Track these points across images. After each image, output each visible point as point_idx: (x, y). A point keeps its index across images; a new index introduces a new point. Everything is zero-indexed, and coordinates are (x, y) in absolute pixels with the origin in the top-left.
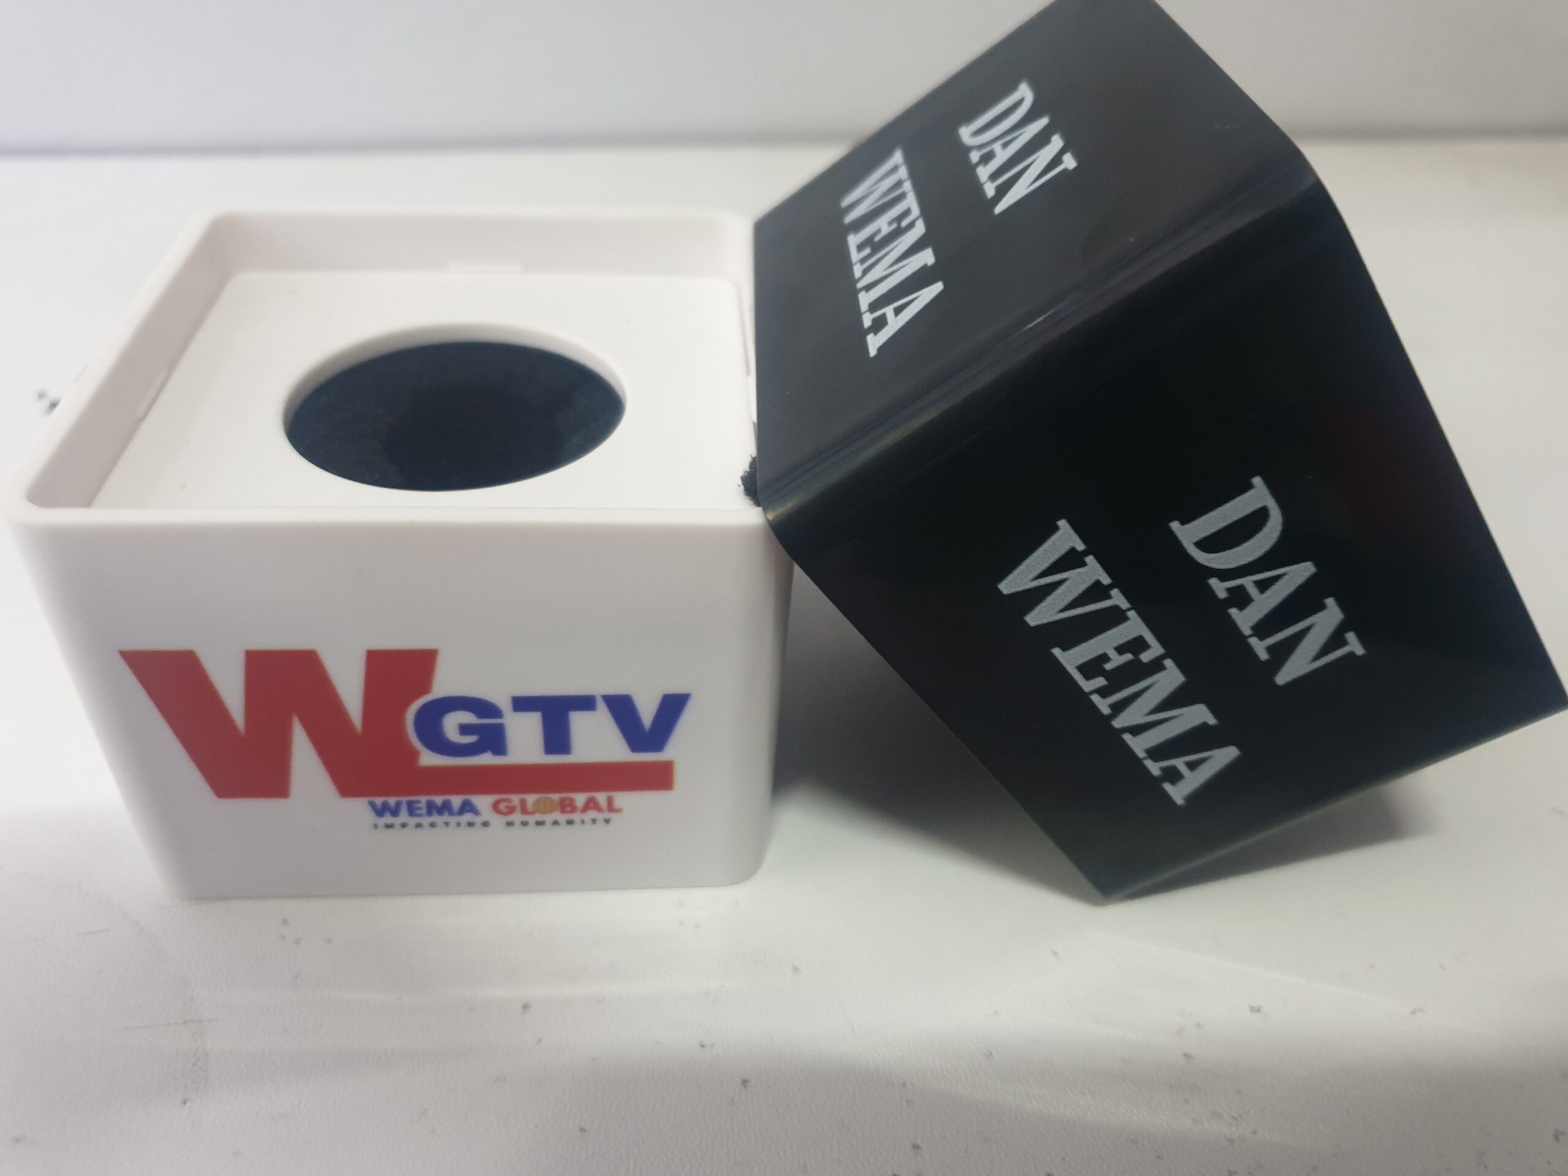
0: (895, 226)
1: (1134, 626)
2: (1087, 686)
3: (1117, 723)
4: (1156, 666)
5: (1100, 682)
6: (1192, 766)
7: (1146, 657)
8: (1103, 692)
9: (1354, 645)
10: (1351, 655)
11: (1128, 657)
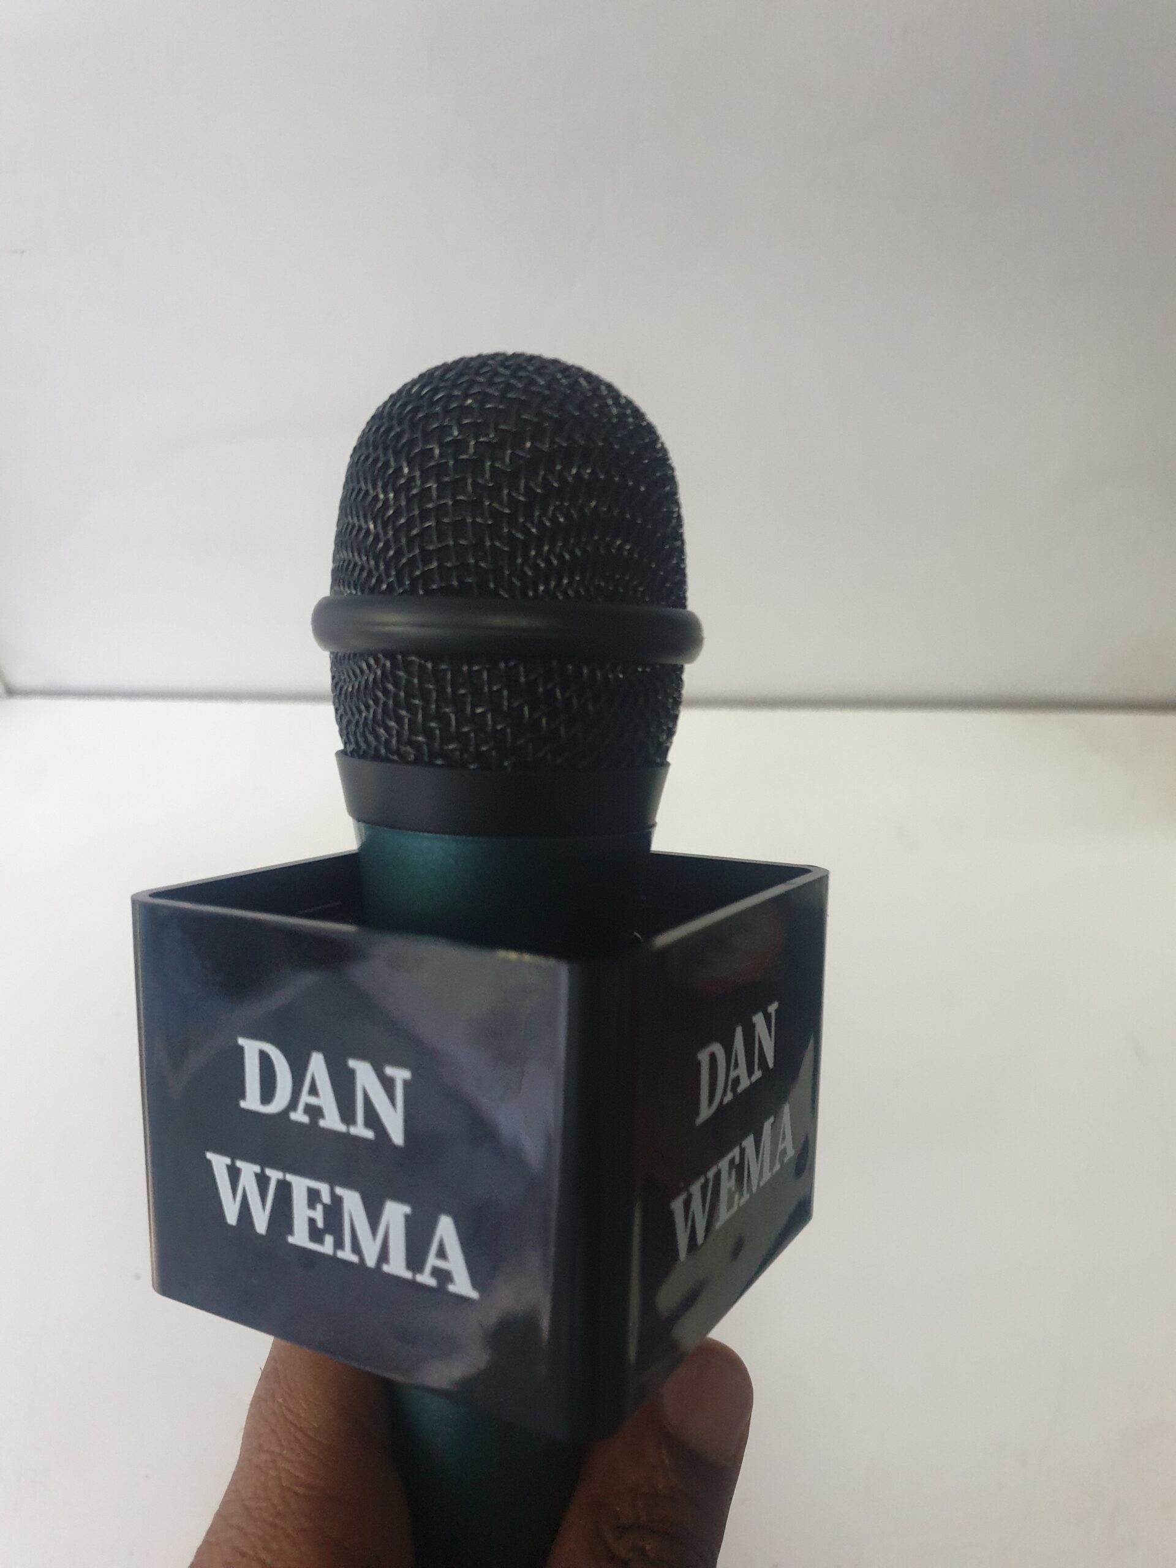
0: (319, 1207)
1: (724, 1164)
2: (735, 1208)
3: (754, 1189)
4: (743, 1151)
5: (737, 1197)
6: (784, 1138)
7: (737, 1160)
8: (741, 1195)
9: (772, 1008)
10: (777, 1011)
11: (734, 1173)
